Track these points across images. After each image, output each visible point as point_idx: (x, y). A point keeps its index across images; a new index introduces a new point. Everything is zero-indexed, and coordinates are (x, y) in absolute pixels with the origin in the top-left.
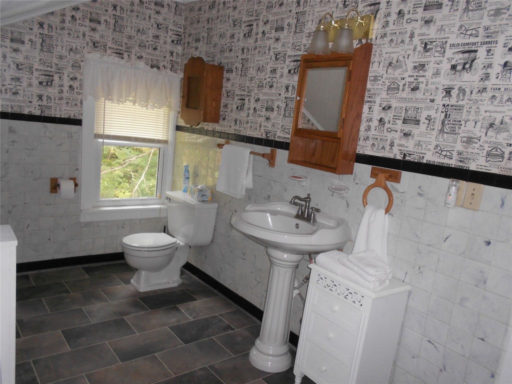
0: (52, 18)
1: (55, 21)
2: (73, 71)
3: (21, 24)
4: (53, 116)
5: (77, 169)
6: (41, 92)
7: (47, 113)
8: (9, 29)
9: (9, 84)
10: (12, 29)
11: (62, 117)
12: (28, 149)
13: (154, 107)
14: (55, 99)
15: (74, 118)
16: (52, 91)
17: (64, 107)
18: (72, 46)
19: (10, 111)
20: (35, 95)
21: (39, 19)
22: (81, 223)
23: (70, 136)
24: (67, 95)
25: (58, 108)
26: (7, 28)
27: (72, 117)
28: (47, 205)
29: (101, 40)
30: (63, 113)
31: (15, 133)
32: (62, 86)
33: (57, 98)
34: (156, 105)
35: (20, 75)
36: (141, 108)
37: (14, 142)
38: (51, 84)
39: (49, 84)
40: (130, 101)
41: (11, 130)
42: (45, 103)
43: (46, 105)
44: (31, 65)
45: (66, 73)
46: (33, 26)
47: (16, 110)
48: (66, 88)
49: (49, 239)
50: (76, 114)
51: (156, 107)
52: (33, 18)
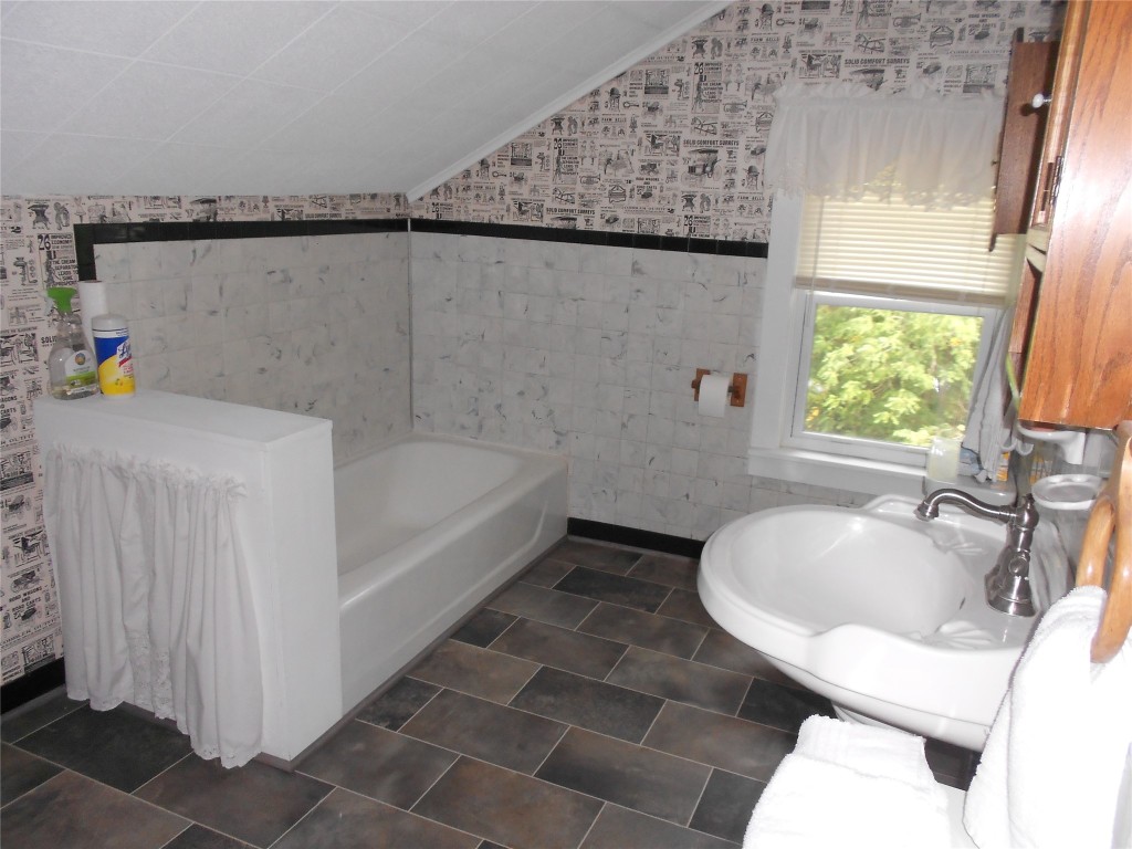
0: (721, 25)
1: (728, 28)
2: (758, 135)
3: (665, 53)
4: (711, 238)
5: (752, 356)
6: (692, 189)
7: (702, 233)
8: (643, 68)
9: (637, 179)
10: (647, 67)
11: (729, 239)
12: (661, 307)
13: (952, 201)
14: (717, 202)
15: (755, 241)
16: (713, 185)
17: (735, 218)
18: (760, 78)
19: (635, 230)
20: (680, 195)
21: (698, 34)
22: (752, 476)
23: (743, 280)
24: (743, 189)
25: (722, 219)
26: (640, 68)
27: (750, 239)
28: (688, 424)
29: (827, 48)
30: (731, 232)
31: (642, 273)
32: (733, 170)
33: (721, 200)
34: (958, 195)
35: (656, 158)
36: (907, 206)
37: (638, 291)
38: (712, 170)
39: (708, 169)
40: (875, 191)
41: (636, 269)
42: (697, 211)
43: (701, 215)
44: (676, 135)
45: (742, 140)
46: (684, 51)
47: (647, 229)
48: (741, 175)
49: (687, 496)
50: (758, 233)
51: (957, 202)
52: (685, 35)
